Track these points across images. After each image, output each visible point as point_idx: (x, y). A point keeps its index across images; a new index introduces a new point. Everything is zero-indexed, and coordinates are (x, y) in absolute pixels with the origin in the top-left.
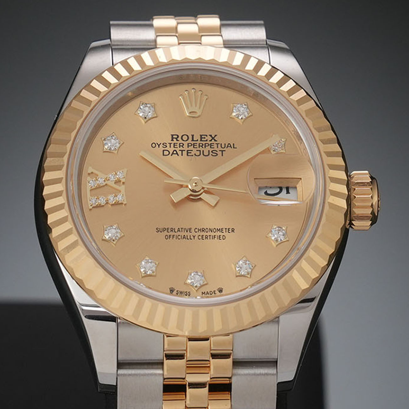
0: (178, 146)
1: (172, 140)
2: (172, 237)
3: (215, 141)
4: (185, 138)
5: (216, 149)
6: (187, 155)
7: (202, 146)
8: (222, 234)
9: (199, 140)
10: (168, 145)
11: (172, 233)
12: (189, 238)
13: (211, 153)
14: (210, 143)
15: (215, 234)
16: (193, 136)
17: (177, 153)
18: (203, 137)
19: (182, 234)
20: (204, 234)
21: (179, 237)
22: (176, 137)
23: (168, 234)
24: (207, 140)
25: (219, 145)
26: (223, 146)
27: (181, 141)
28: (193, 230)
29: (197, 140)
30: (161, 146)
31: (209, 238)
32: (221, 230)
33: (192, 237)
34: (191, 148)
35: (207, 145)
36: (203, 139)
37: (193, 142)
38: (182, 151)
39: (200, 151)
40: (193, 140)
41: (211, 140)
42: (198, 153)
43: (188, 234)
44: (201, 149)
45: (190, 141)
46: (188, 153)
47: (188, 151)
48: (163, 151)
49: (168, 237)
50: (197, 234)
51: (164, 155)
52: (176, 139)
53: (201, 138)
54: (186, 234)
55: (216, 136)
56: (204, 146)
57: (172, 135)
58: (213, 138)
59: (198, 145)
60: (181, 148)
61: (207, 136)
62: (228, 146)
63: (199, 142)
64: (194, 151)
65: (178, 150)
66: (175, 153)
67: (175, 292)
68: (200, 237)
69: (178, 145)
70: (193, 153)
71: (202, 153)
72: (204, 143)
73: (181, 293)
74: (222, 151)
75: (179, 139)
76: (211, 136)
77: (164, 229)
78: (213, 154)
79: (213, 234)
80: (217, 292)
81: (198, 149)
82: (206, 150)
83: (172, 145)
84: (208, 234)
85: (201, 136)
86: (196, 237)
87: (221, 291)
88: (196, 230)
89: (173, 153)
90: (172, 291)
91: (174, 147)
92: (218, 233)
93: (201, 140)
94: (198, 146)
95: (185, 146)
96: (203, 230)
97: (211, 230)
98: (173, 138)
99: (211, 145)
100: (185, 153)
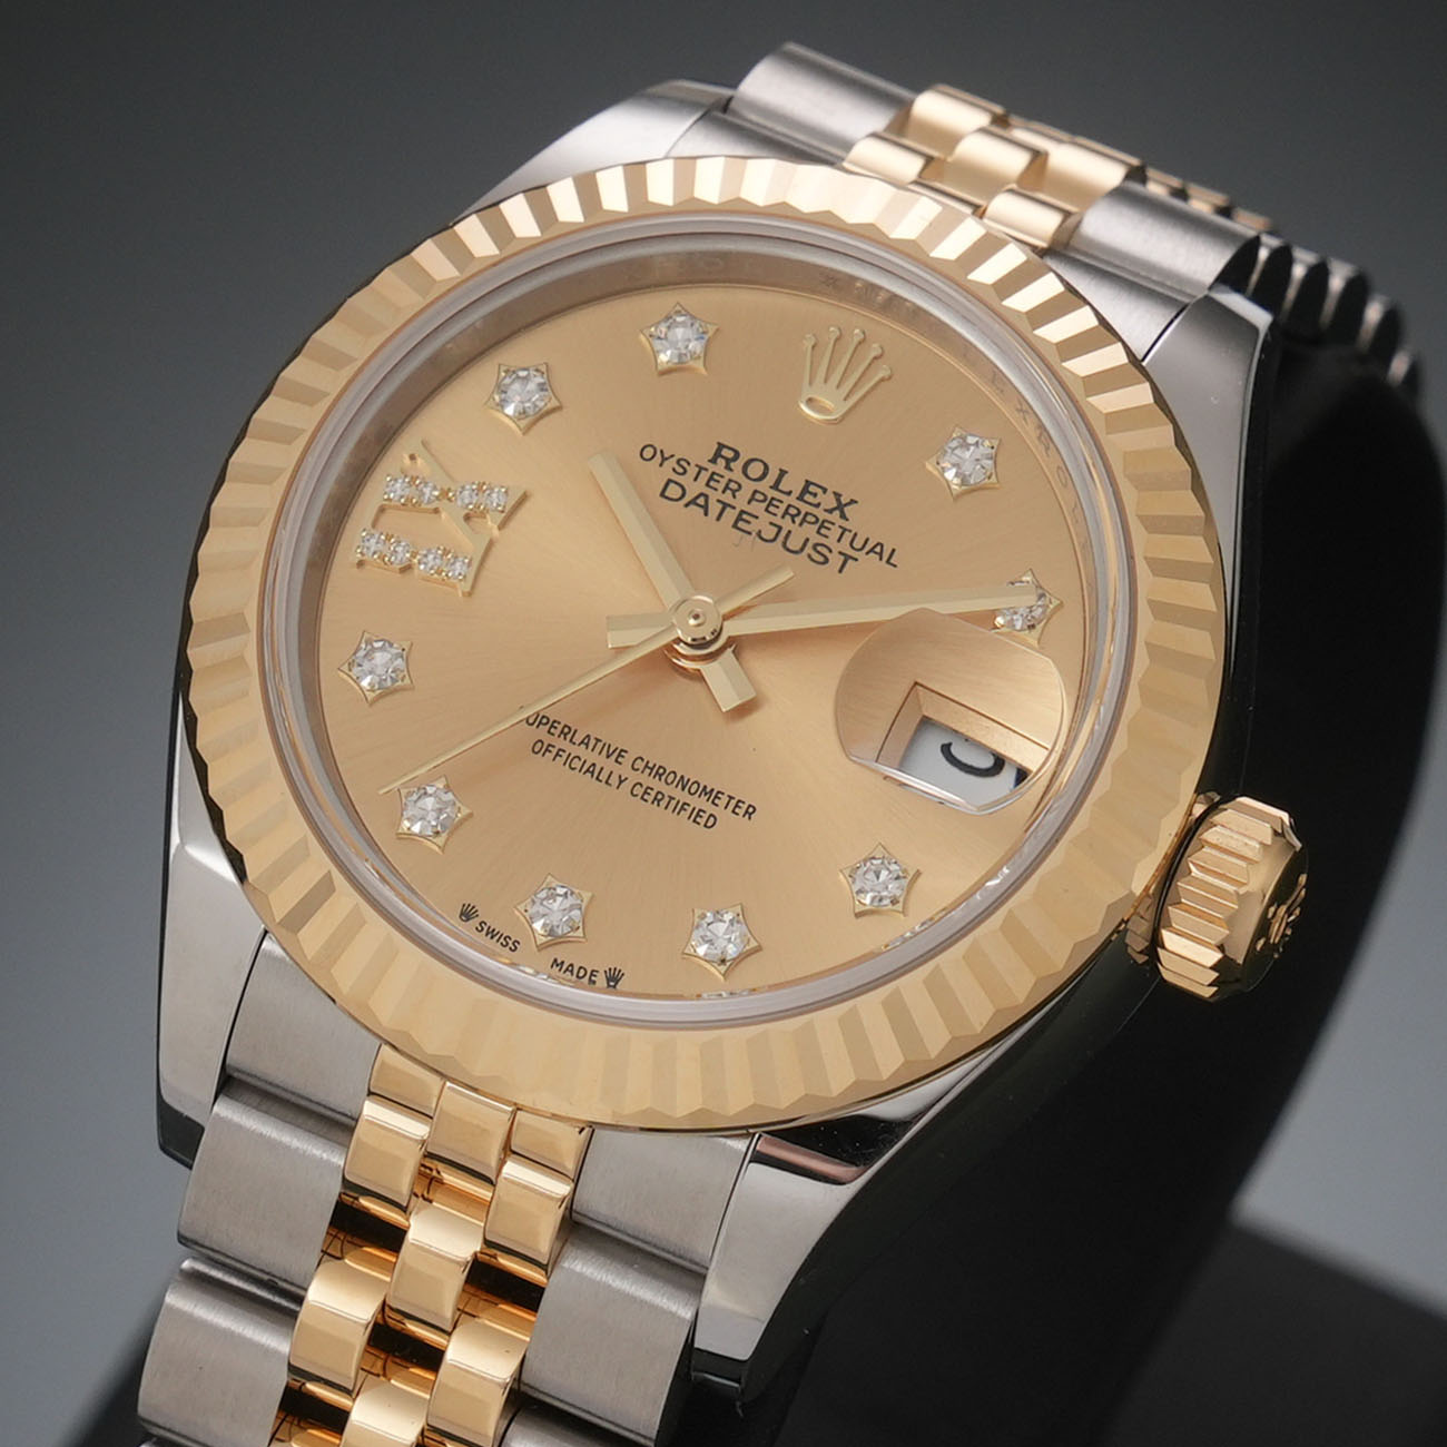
0: (721, 487)
1: (713, 461)
2: (554, 751)
3: (843, 516)
4: (756, 469)
5: (831, 542)
6: (735, 526)
7: (793, 517)
8: (709, 808)
9: (796, 493)
10: (693, 471)
11: (561, 743)
12: (603, 777)
13: (808, 549)
14: (822, 515)
15: (689, 799)
16: (783, 473)
17: (706, 509)
18: (812, 488)
19: (590, 756)
20: (657, 785)
21: (577, 764)
22: (730, 454)
23: (547, 739)
24: (818, 505)
25: (848, 537)
26: (858, 544)
27: (737, 475)
28: (627, 760)
29: (789, 493)
30: (670, 463)
31: (663, 804)
32: (712, 795)
33: (614, 780)
34: (758, 508)
35: (809, 518)
36: (807, 497)
37: (771, 493)
38: (725, 505)
39: (780, 528)
40: (775, 487)
41: (830, 511)
42: (770, 533)
43: (609, 765)
44: (786, 524)
45: (764, 486)
46: (739, 518)
47: (743, 512)
48: (670, 481)
49: (541, 748)
50: (633, 777)
51: (662, 494)
52: (728, 461)
53: (805, 490)
54: (601, 761)
55: (853, 502)
56: (798, 520)
57: (721, 446)
58: (840, 507)
59: (783, 507)
60: (727, 498)
61: (825, 490)
62: (872, 550)
63: (792, 500)
64: (763, 523)
65: (714, 496)
66: (701, 503)
67: (475, 922)
68: (639, 791)
69: (723, 482)
70: (754, 526)
71: (780, 536)
72: (804, 508)
73: (492, 933)
74: (847, 558)
75: (737, 466)
76: (837, 496)
77: (542, 720)
78: (815, 556)
79: (682, 796)
80: (601, 980)
81: (778, 520)
82: (801, 533)
83: (705, 476)
84: (668, 790)
85: (808, 483)
86: (627, 786)
87: (614, 979)
88: (639, 765)
89: (693, 502)
90: (467, 914)
91: (707, 485)
92: (699, 802)
93: (800, 498)
94: (780, 512)
95: (745, 494)
96: (659, 772)
97: (683, 783)
98: (718, 455)
99: (822, 526)
100: (730, 515)
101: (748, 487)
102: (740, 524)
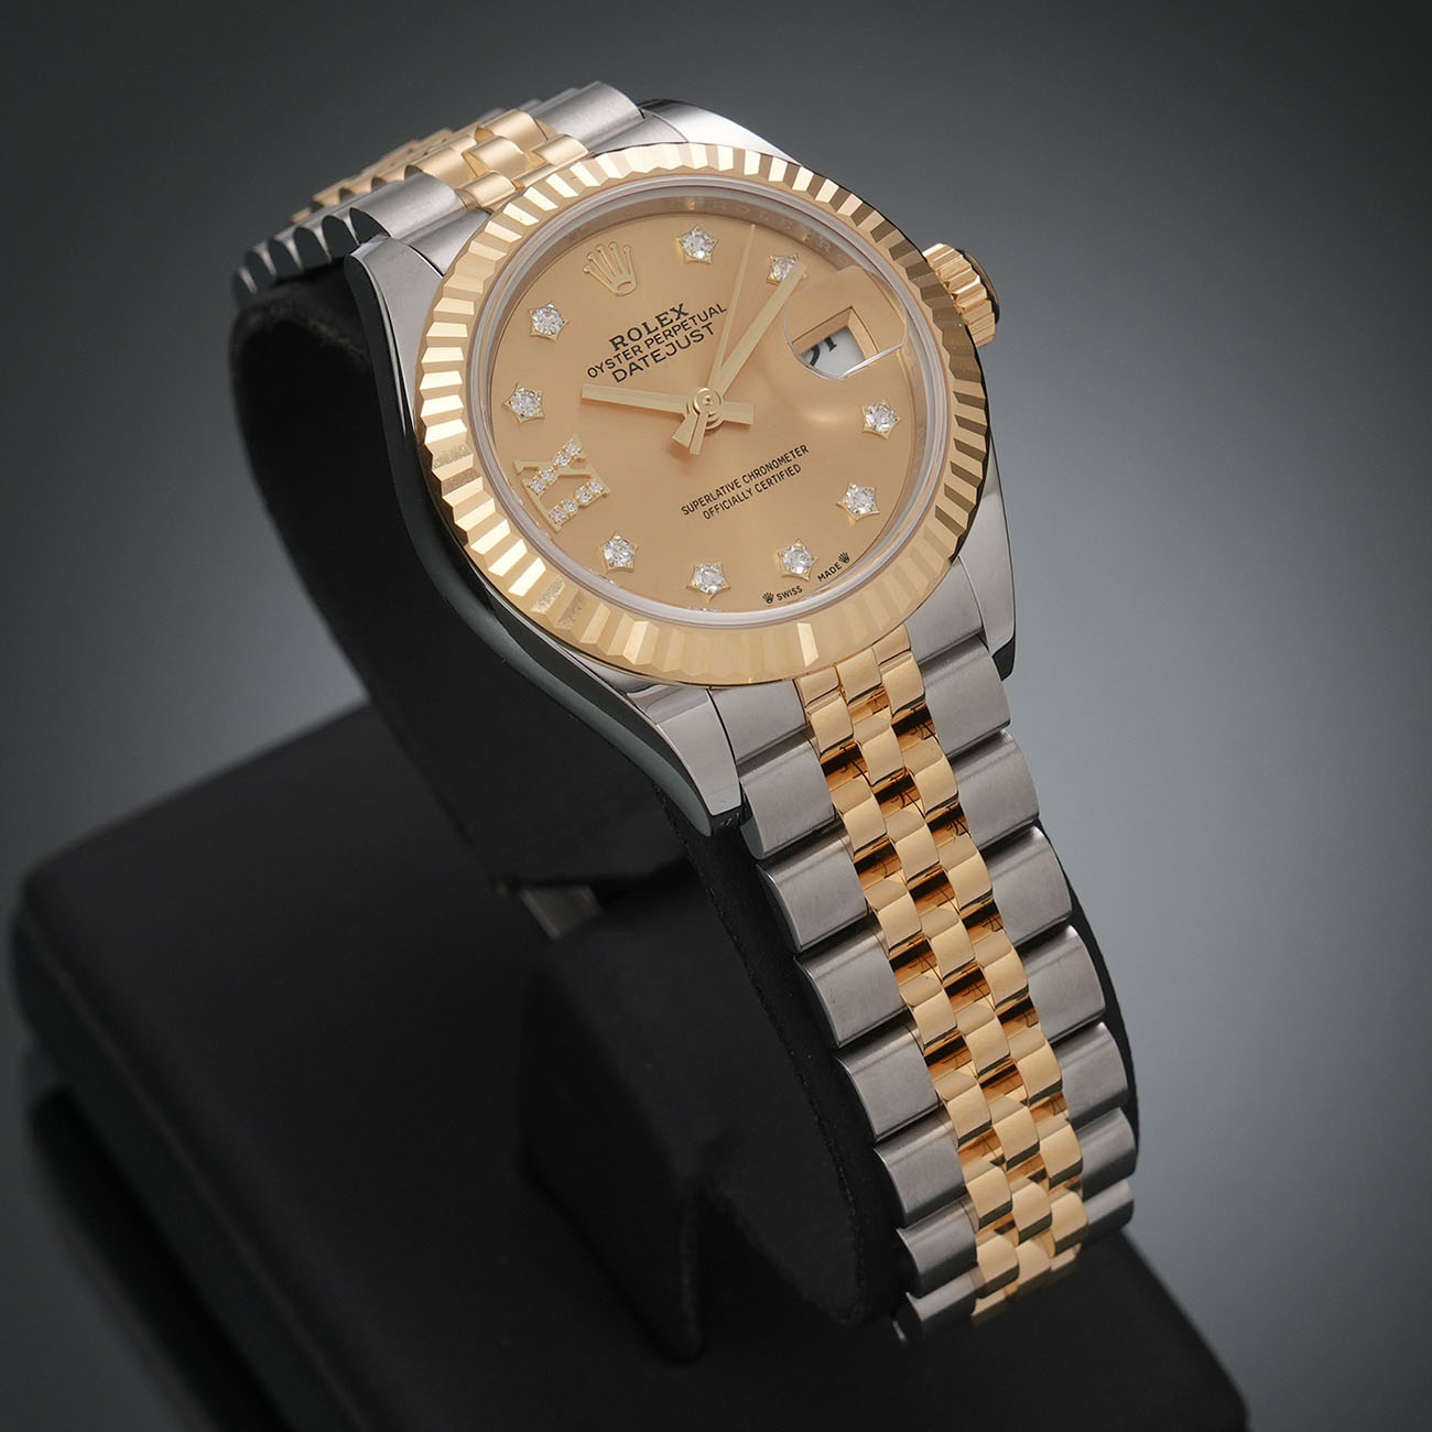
0: (632, 354)
1: (617, 349)
2: (714, 509)
3: (686, 314)
4: (635, 335)
5: (694, 327)
6: (656, 361)
7: (670, 334)
8: (790, 464)
9: (659, 325)
10: (616, 361)
11: (712, 504)
12: (742, 498)
13: (691, 339)
14: (679, 322)
15: (779, 470)
16: (644, 324)
17: (638, 367)
18: (662, 318)
19: (728, 496)
20: (763, 478)
21: (727, 504)
22: (619, 340)
23: (706, 508)
24: (672, 321)
25: (696, 319)
26: (704, 318)
27: (633, 344)
28: (741, 482)
29: (657, 328)
30: (604, 368)
31: (773, 482)
32: (784, 459)
33: (747, 494)
34: (655, 346)
35: (676, 328)
36: (664, 322)
37: (652, 336)
38: (643, 359)
39: (672, 344)
40: (649, 332)
41: (678, 318)
42: (671, 349)
43: (738, 491)
44: (671, 340)
45: (645, 336)
46: (654, 357)
47: (652, 354)
48: (614, 373)
49: (709, 514)
50: (751, 485)
51: (619, 381)
52: (622, 342)
53: (661, 321)
54: (733, 493)
55: (681, 305)
56: (673, 333)
57: (612, 341)
58: (680, 312)
59: (662, 336)
60: (640, 355)
61: (667, 313)
62: (711, 314)
63: (661, 330)
64: (664, 350)
65: (635, 360)
66: (634, 368)
67: (775, 598)
68: (760, 487)
69: (631, 352)
70: (663, 354)
71: (676, 346)
72: (669, 327)
73: (786, 595)
74: (707, 326)
75: (627, 340)
76: (673, 310)
77: (695, 505)
78: (696, 339)
79: (775, 472)
80: (841, 564)
81: (667, 342)
82: (681, 336)
83: (622, 357)
84: (769, 475)
85: (658, 318)
86: (753, 490)
87: (845, 559)
88: (747, 479)
89: (631, 370)
90: (769, 599)
91: (627, 359)
92: (784, 467)
93: (663, 326)
94: (664, 338)
95: (644, 347)
96: (757, 473)
97: (770, 467)
98: (615, 345)
99: (683, 325)
100: (650, 359)
101: (641, 343)
102: (657, 358)
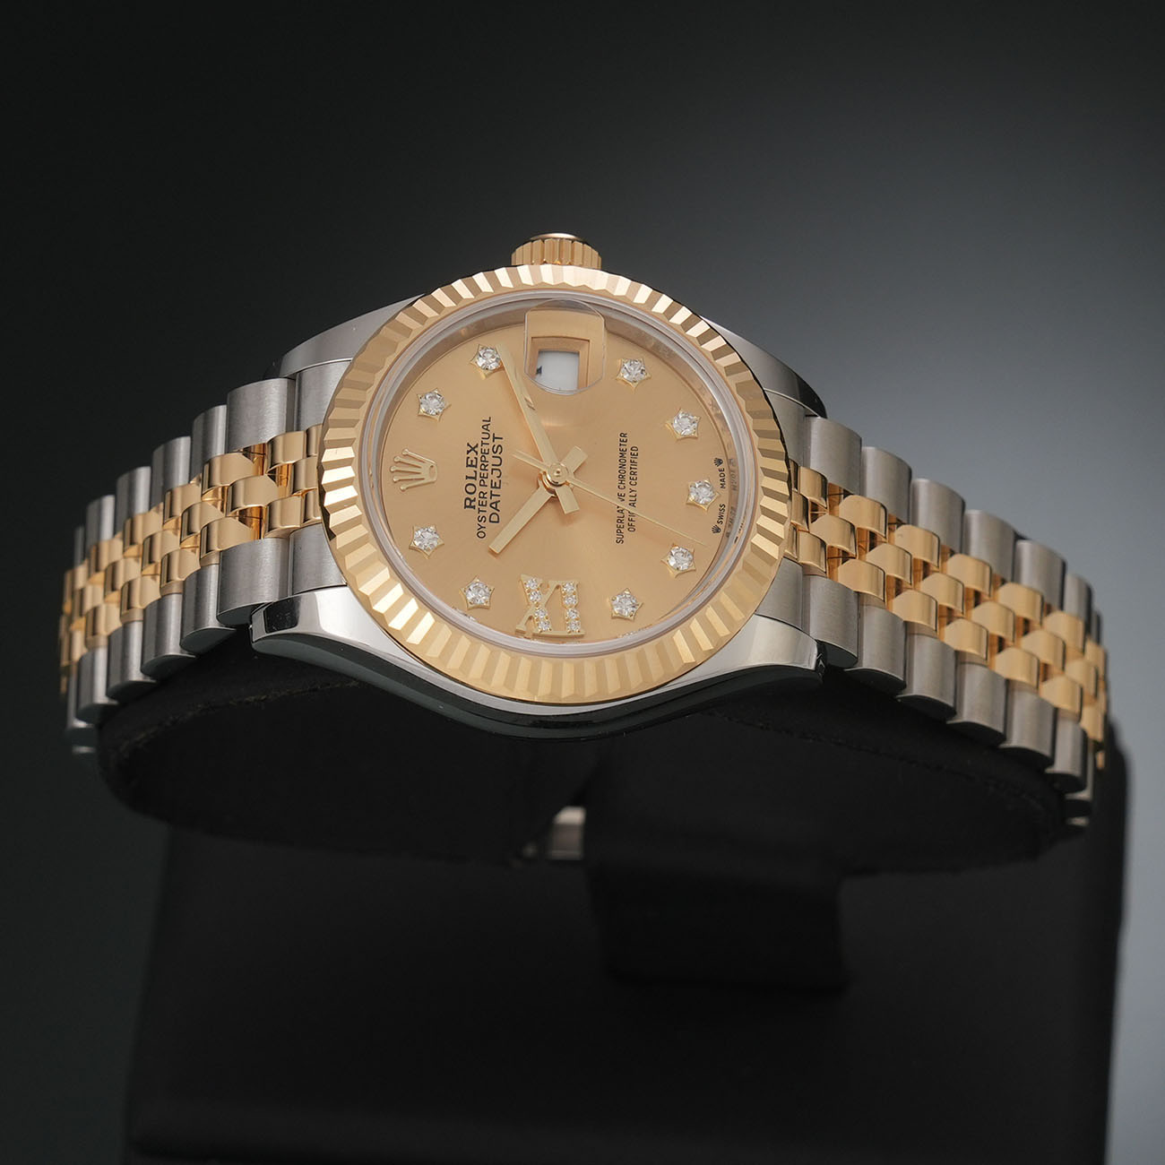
0: (484, 500)
1: (474, 507)
2: (630, 523)
3: (477, 446)
4: (470, 489)
5: (490, 447)
6: (499, 488)
7: (485, 466)
8: (629, 451)
9: (474, 469)
10: (482, 514)
11: (626, 521)
12: (634, 498)
13: (497, 454)
14: (480, 455)
15: (628, 461)
16: (467, 477)
17: (496, 503)
18: (469, 463)
19: (627, 507)
20: (627, 475)
21: (632, 512)
22: (468, 502)
23: (627, 527)
24: (476, 458)
25: (484, 441)
26: (487, 436)
27: (476, 495)
28: (622, 492)
29: (475, 472)
30: (482, 524)
31: (634, 471)
32: (622, 453)
33: (633, 494)
34: (488, 482)
36: (474, 464)
37: (479, 478)
38: (492, 495)
39: (493, 470)
40: (475, 478)
41: (477, 453)
42: (496, 473)
43: (627, 498)
44: (489, 468)
45: (476, 483)
46: (495, 487)
47: (492, 487)
48: (490, 521)
49: (631, 527)
50: (628, 486)
51: (498, 522)
52: (471, 501)
53: (471, 466)
54: (627, 502)
55: (468, 445)
56: (486, 464)
57: (466, 507)
58: (473, 449)
59: (483, 472)
60: (488, 496)
61: (468, 458)
62: (487, 429)
63: (478, 470)
64: (494, 477)
65: (489, 502)
66: (495, 505)
67: (720, 526)
68: (633, 482)
69: (481, 500)
70: (497, 480)
71: (496, 468)
72: (479, 463)
73: (721, 517)
74: (494, 438)
75: (472, 497)
76: (468, 452)
77: (619, 532)
78: (499, 451)
79: (628, 464)
80: (721, 467)
81: (490, 471)
82: (491, 460)
83: (481, 508)
84: (628, 471)
85: (468, 466)
86: (633, 487)
87: (720, 462)
88: (622, 486)
89: (496, 509)
90: (718, 530)
91: (486, 505)
92: (628, 457)
93: (476, 466)
94: (485, 472)
95: (484, 490)
96: (622, 477)
97: (622, 466)
98: (470, 507)
99: (484, 453)
100: (495, 491)
101: (479, 489)
102: (498, 486)
